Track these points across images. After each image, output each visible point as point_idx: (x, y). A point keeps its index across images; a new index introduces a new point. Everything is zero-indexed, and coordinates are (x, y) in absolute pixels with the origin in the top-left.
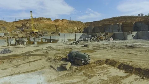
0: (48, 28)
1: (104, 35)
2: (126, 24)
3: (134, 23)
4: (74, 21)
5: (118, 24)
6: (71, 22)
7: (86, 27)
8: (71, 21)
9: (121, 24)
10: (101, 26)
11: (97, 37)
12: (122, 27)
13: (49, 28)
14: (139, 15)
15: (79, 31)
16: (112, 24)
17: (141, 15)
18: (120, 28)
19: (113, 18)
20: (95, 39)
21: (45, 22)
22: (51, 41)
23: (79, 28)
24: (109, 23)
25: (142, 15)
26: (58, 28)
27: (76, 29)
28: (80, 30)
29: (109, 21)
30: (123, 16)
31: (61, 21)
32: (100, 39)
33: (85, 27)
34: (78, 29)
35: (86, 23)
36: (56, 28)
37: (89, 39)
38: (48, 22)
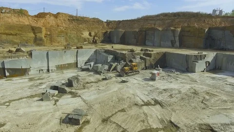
0: (11, 34)
1: (141, 58)
2: (189, 31)
3: (206, 30)
4: (83, 18)
5: (172, 30)
6: (77, 20)
7: (109, 31)
8: (76, 17)
9: (179, 30)
10: (137, 30)
11: (125, 61)
12: (181, 36)
13: (16, 35)
14: (214, 11)
15: (94, 39)
16: (160, 29)
17: (218, 13)
18: (177, 39)
19: (162, 15)
20: (119, 68)
21: (7, 19)
22: (7, 74)
23: (93, 34)
24: (153, 26)
25: (221, 12)
26: (38, 35)
27: (86, 34)
28: (96, 38)
29: (153, 22)
30: (181, 13)
31: (52, 18)
32: (131, 69)
33: (106, 32)
34: (90, 34)
35: (109, 23)
36: (34, 33)
37: (106, 67)
38: (14, 20)
